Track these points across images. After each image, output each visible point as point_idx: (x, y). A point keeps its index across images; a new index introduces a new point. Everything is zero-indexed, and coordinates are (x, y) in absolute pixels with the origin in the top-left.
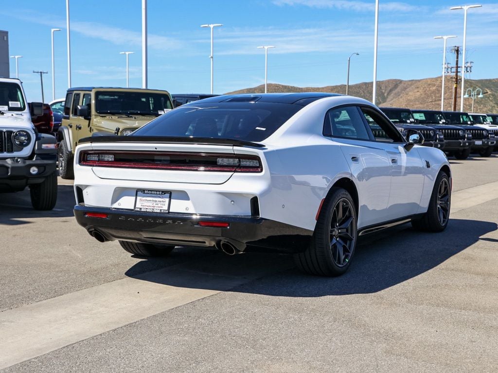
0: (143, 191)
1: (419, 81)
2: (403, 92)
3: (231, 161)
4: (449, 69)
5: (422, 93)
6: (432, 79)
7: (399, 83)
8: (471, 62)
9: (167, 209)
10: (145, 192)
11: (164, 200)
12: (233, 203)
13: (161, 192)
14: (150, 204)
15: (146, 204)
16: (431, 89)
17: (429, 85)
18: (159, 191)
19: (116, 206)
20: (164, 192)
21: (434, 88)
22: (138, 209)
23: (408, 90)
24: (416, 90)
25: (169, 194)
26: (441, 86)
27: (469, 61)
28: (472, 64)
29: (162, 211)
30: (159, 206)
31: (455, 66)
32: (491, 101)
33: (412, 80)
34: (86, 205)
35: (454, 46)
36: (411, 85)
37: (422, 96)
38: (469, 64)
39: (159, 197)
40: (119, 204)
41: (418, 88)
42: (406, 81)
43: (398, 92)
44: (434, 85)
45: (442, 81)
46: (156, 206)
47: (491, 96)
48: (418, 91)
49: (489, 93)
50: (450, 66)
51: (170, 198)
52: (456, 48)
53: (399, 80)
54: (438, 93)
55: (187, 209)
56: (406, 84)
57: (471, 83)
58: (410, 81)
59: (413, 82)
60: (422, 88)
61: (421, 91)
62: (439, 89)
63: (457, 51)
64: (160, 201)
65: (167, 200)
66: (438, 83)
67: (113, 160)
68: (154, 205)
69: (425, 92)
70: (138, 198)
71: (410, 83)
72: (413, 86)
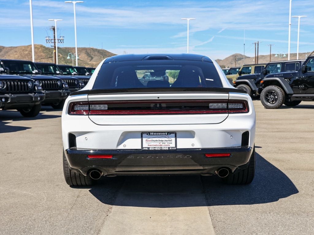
0: (148, 133)
1: (16, 47)
2: (6, 54)
3: (220, 105)
4: (50, 41)
5: (19, 55)
6: (25, 46)
7: (3, 48)
8: (63, 37)
9: (174, 146)
10: (151, 134)
11: (170, 140)
12: (231, 137)
13: (166, 133)
14: (157, 143)
15: (153, 143)
16: (25, 53)
17: (23, 50)
18: (165, 133)
19: (121, 147)
20: (169, 133)
21: (27, 52)
22: (147, 149)
23: (9, 53)
24: (15, 53)
25: (174, 134)
26: (31, 51)
27: (62, 36)
28: (64, 38)
29: (171, 148)
30: (166, 144)
31: (53, 38)
32: (63, 61)
33: (11, 47)
34: (78, 149)
35: (52, 26)
36: (11, 50)
37: (19, 57)
38: (62, 38)
39: (165, 137)
40: (125, 146)
41: (16, 52)
42: (7, 47)
43: (3, 55)
44: (27, 51)
45: (31, 48)
46: (163, 144)
47: (62, 58)
48: (16, 54)
49: (61, 56)
50: (50, 39)
51: (176, 137)
52: (53, 27)
53: (2, 47)
54: (29, 56)
55: (193, 145)
56: (8, 49)
57: (50, 50)
58: (10, 47)
59: (12, 48)
60: (19, 52)
61: (18, 54)
62: (30, 53)
63: (54, 29)
64: (167, 141)
65: (174, 139)
66: (29, 49)
67: (107, 109)
68: (161, 144)
69: (21, 54)
70: (144, 139)
71: (10, 49)
72: (12, 51)
